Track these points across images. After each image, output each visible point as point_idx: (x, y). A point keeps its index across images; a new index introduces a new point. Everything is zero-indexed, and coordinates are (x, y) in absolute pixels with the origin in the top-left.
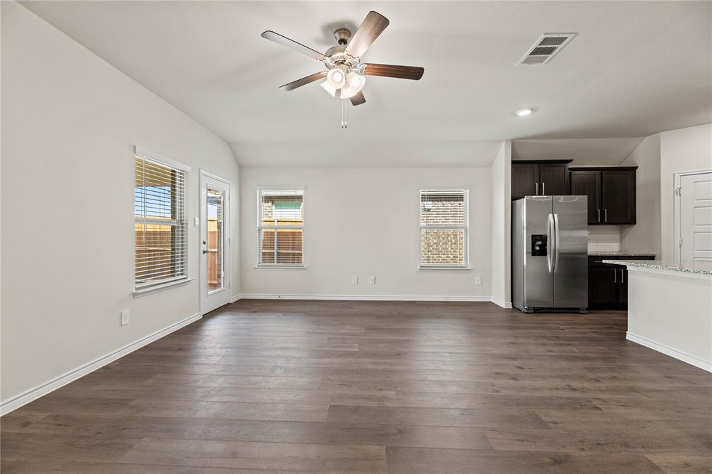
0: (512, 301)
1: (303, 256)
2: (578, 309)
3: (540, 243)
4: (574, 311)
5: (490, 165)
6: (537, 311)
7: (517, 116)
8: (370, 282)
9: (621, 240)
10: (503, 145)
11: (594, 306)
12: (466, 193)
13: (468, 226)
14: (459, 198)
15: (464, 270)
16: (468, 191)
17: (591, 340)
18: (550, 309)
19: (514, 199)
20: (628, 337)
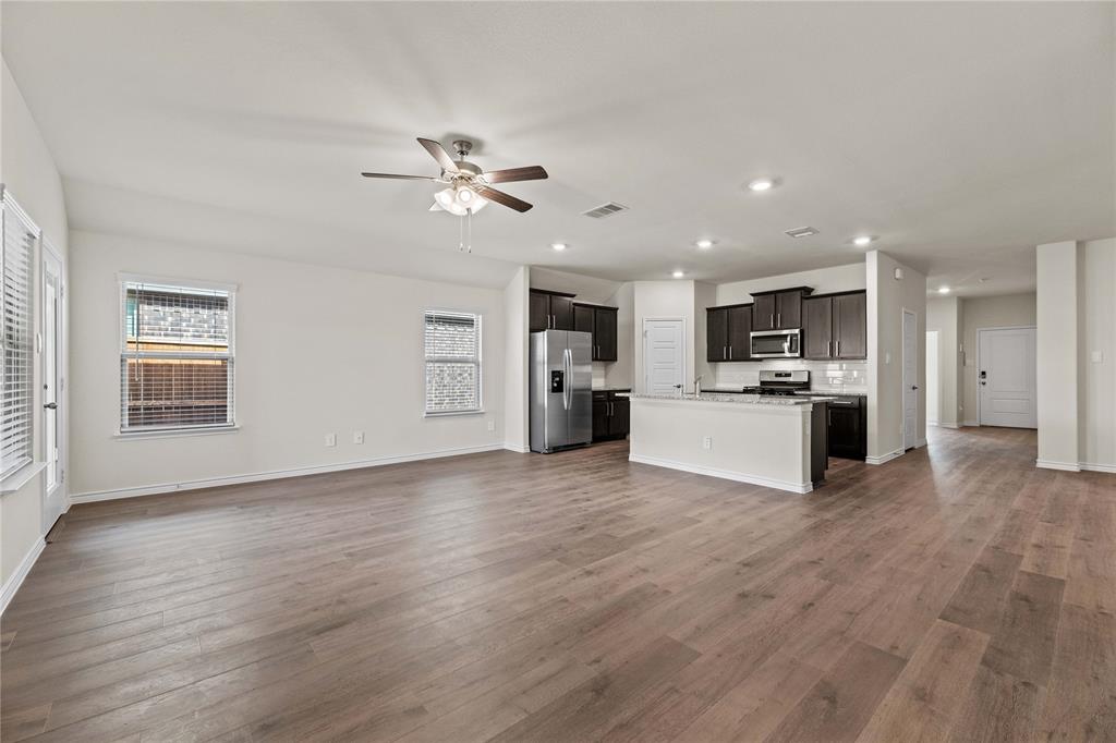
0: (530, 444)
1: (228, 408)
2: (585, 443)
3: (557, 379)
4: (581, 446)
5: (503, 288)
6: (555, 450)
7: (552, 248)
8: (356, 441)
9: (606, 376)
10: (522, 268)
11: (598, 439)
12: (479, 320)
13: (480, 360)
14: (469, 323)
15: (474, 413)
16: (480, 317)
17: (610, 465)
18: (565, 446)
19: (534, 329)
20: (631, 459)
